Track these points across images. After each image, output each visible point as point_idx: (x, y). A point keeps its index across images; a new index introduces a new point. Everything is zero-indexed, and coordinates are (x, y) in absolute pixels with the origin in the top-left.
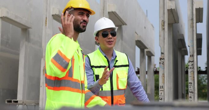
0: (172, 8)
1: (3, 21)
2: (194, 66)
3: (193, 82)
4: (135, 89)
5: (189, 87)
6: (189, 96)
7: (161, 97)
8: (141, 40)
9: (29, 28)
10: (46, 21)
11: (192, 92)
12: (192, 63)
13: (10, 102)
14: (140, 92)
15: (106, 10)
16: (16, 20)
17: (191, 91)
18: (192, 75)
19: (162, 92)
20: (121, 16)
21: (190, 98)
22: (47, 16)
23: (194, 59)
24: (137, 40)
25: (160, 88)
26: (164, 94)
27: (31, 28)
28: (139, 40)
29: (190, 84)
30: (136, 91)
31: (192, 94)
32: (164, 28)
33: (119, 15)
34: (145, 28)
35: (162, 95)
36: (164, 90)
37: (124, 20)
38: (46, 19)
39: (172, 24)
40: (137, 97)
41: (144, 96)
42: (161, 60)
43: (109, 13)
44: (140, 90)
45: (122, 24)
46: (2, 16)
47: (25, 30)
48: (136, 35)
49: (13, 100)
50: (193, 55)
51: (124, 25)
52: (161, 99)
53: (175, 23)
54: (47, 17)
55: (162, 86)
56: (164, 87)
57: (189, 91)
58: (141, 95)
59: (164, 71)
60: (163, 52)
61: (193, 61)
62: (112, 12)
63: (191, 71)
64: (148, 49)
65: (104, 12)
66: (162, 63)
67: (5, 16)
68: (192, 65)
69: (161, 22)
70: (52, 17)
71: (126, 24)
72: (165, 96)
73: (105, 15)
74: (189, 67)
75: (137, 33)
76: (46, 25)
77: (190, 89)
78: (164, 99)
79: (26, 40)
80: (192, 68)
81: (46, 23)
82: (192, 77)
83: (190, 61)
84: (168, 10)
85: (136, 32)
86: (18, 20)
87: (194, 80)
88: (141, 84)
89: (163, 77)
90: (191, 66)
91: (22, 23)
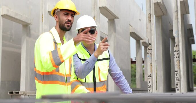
0: (158, 2)
1: (4, 19)
2: (180, 55)
3: (178, 70)
4: (117, 79)
5: (176, 75)
6: (176, 83)
7: (150, 85)
8: (135, 32)
9: (30, 24)
10: (42, 18)
11: (178, 80)
12: (178, 52)
13: (12, 93)
14: (122, 82)
15: (97, 6)
16: (16, 17)
17: (177, 78)
18: (178, 64)
19: (150, 80)
20: (112, 10)
21: (176, 85)
22: (43, 12)
23: (179, 48)
24: (131, 32)
25: (149, 77)
26: (152, 82)
27: (31, 24)
28: (133, 31)
29: (176, 72)
30: (118, 81)
31: (178, 81)
32: (151, 21)
33: (111, 10)
34: (140, 20)
35: (150, 83)
36: (152, 78)
37: (116, 14)
38: (43, 15)
39: (161, 16)
40: (119, 86)
41: (125, 85)
42: (149, 50)
43: (100, 8)
44: (122, 80)
45: (114, 18)
46: (3, 14)
47: (26, 26)
48: (131, 27)
49: (14, 91)
50: (178, 45)
51: (116, 18)
52: (150, 87)
53: (164, 15)
54: (43, 14)
55: (151, 75)
56: (152, 76)
57: (176, 78)
58: (122, 84)
59: (151, 60)
60: (150, 43)
61: (179, 51)
62: (103, 7)
63: (177, 60)
64: (143, 39)
65: (95, 8)
66: (150, 53)
67: (5, 14)
68: (178, 54)
69: (148, 15)
70: (48, 14)
71: (118, 18)
72: (153, 84)
73: (96, 10)
74: (175, 56)
75: (132, 25)
76: (42, 21)
77: (176, 77)
78: (152, 86)
79: (27, 36)
80: (178, 57)
81: (42, 19)
82: (178, 66)
83: (176, 51)
84: (154, 3)
85: (130, 25)
86: (18, 17)
87: (180, 68)
88: (122, 75)
89: (151, 66)
90: (176, 56)
91: (22, 19)
